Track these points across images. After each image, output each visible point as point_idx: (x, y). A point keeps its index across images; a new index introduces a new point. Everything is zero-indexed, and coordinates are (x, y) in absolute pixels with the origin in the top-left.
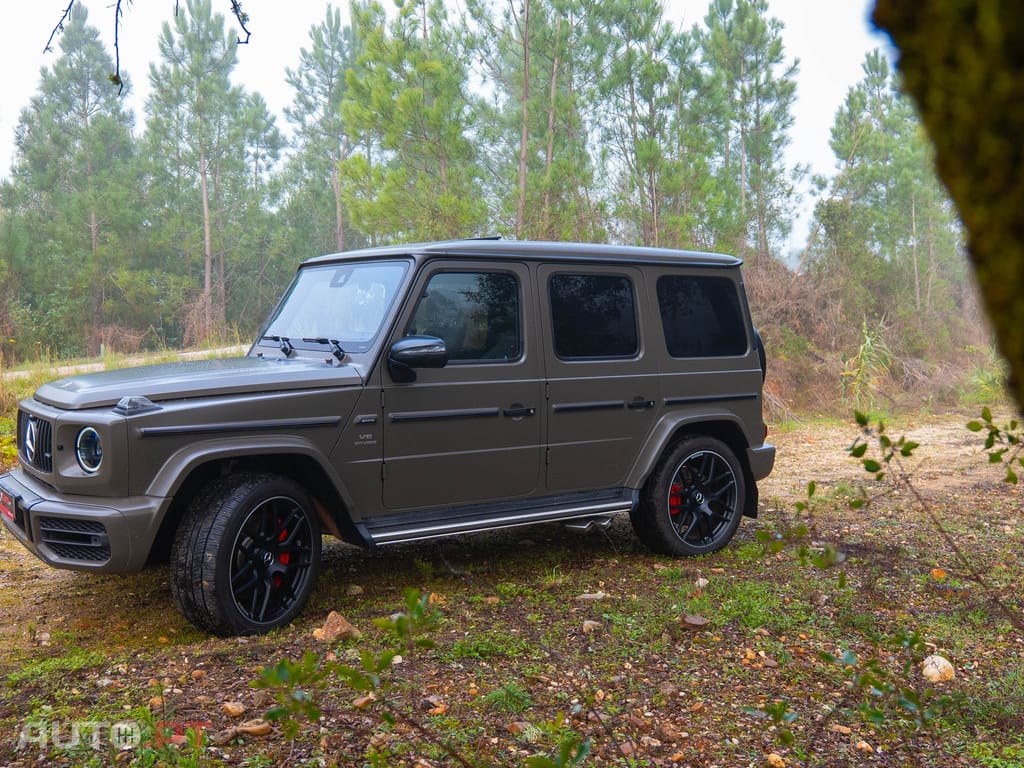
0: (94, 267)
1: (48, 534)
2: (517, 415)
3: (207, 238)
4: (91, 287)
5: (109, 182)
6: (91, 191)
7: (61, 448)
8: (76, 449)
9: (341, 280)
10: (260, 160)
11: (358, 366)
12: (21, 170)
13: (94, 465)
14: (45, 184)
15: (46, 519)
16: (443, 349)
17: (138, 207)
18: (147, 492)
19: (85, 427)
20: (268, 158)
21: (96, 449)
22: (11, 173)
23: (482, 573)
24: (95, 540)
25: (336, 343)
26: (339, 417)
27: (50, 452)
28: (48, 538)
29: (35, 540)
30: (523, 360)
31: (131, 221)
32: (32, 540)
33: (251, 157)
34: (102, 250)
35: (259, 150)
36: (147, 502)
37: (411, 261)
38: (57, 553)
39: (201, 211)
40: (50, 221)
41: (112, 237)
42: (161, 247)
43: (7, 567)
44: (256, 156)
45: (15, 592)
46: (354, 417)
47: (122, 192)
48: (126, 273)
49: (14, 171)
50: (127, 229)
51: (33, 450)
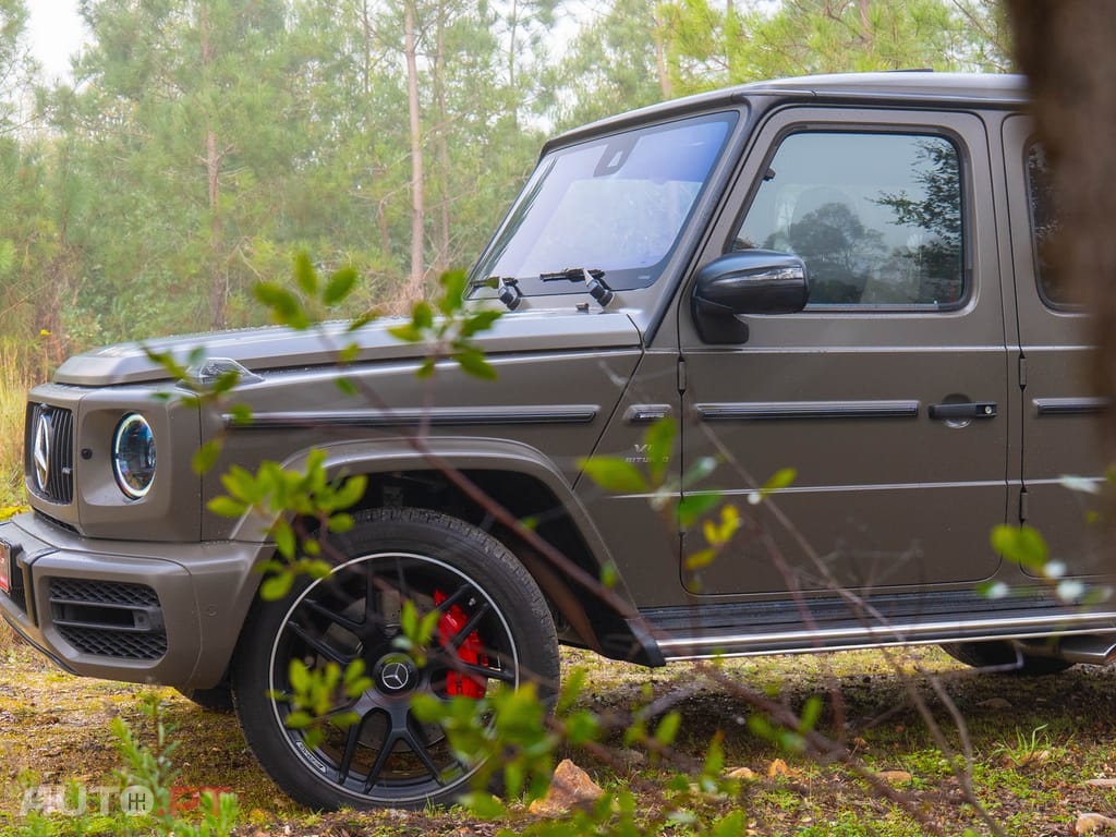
0: (212, 237)
1: (61, 609)
2: (956, 417)
3: (417, 176)
4: (205, 272)
5: (240, 76)
6: (206, 95)
7: (87, 454)
8: (114, 457)
9: (614, 163)
10: (519, 29)
11: (635, 313)
12: (88, 61)
13: (143, 486)
14: (128, 84)
15: (62, 580)
16: (800, 275)
17: (293, 121)
18: (232, 537)
19: (132, 414)
20: (536, 24)
21: (147, 454)
22: (71, 68)
23: (891, 743)
24: (141, 620)
25: (598, 275)
26: (596, 408)
27: (71, 466)
28: (63, 617)
29: (40, 625)
30: (969, 308)
31: (278, 148)
32: (37, 625)
33: (502, 24)
34: (227, 203)
35: (519, 9)
36: (232, 552)
37: (743, 110)
38: (78, 646)
39: (406, 126)
40: (134, 153)
41: (243, 178)
42: (330, 197)
43: (11, 706)
44: (512, 22)
45: (18, 739)
46: (624, 408)
47: (261, 93)
48: (269, 245)
49: (75, 63)
50: (268, 162)
51: (45, 466)
